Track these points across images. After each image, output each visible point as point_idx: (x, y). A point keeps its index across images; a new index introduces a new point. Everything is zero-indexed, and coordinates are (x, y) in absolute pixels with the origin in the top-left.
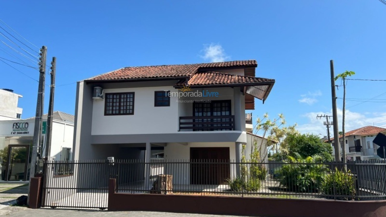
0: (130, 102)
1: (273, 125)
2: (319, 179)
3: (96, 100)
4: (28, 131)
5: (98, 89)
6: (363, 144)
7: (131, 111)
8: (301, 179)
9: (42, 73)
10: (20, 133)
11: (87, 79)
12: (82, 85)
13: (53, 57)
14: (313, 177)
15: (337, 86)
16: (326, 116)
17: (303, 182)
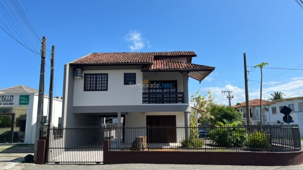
0: (104, 81)
1: (203, 99)
2: (242, 138)
3: (77, 79)
4: (13, 103)
5: (79, 71)
6: (253, 112)
7: (105, 88)
8: (230, 138)
9: (43, 58)
10: (6, 104)
11: (71, 63)
12: (68, 67)
13: (53, 46)
14: (238, 136)
15: (248, 71)
16: (228, 91)
17: (231, 140)
